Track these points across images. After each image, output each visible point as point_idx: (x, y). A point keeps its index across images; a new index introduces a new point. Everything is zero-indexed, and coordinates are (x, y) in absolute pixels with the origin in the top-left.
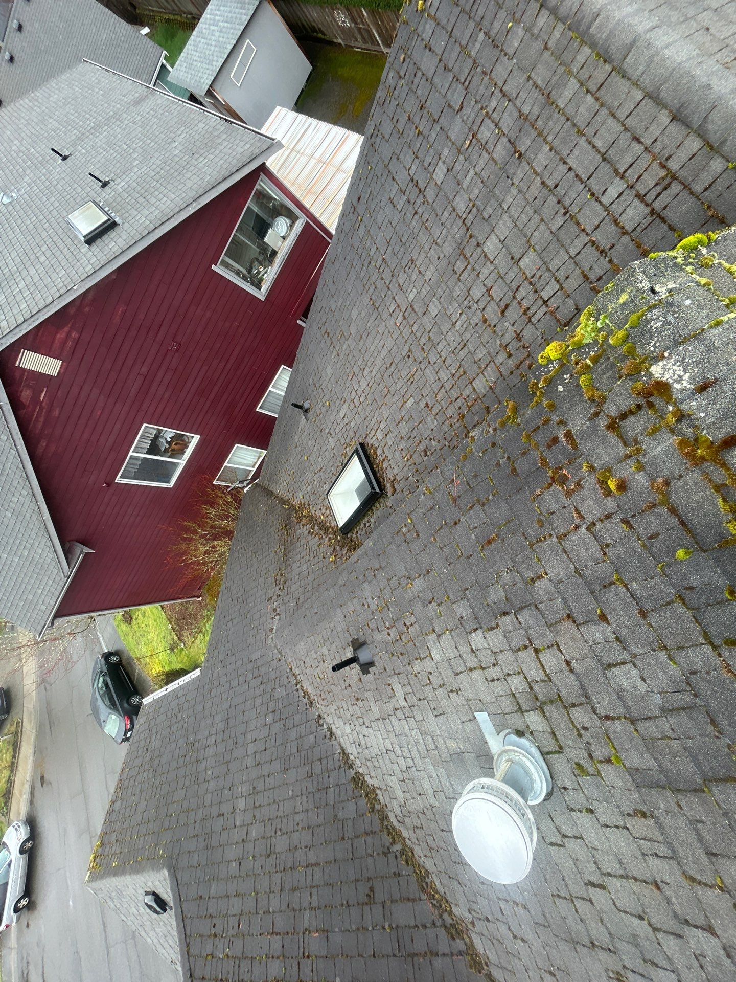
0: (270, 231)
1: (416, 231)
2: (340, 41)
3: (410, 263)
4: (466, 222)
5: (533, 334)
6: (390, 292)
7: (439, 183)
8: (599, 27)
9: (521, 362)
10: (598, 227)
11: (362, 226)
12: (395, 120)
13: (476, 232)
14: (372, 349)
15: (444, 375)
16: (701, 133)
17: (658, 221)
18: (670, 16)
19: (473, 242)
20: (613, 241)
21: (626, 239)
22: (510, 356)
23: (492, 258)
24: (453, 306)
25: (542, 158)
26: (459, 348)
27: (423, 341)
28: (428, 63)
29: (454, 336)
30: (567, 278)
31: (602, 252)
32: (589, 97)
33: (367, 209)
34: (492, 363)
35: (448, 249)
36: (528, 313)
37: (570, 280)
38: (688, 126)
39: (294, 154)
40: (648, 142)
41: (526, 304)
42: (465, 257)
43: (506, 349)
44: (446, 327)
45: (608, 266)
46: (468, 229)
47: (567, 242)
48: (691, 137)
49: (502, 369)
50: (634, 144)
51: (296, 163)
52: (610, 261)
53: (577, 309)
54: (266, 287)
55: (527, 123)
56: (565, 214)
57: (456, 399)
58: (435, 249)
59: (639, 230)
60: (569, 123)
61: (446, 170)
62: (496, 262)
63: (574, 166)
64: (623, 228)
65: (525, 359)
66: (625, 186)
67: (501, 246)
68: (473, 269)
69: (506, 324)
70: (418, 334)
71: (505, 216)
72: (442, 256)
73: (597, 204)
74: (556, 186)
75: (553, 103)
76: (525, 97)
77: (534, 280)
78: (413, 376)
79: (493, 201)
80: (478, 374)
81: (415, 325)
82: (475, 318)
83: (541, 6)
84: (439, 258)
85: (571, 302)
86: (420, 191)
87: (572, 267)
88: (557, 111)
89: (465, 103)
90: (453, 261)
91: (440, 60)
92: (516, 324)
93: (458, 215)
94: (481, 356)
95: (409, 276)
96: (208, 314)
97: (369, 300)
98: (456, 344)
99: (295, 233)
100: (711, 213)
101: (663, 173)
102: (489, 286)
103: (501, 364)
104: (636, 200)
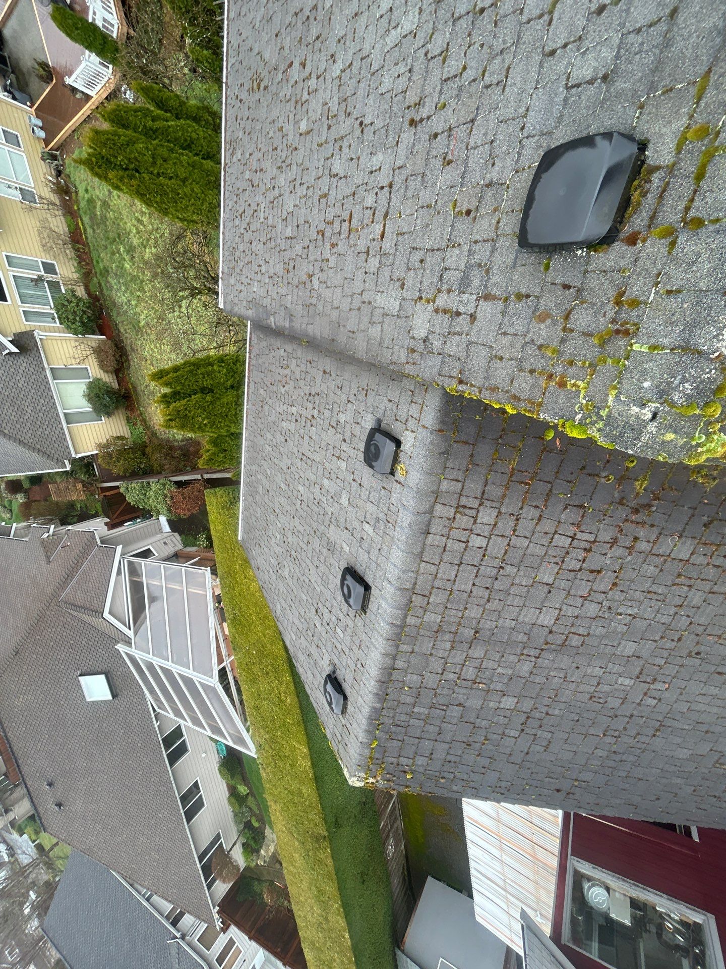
1: (563, 706)
3: (594, 699)
4: (537, 655)
5: (606, 530)
6: (635, 713)
7: (516, 699)
8: (396, 619)
9: (637, 523)
10: (503, 536)
11: (582, 776)
12: (483, 770)
13: (542, 640)
15: (696, 598)
16: (431, 511)
17: (486, 496)
19: (550, 638)
20: (507, 517)
21: (503, 509)
22: (636, 539)
23: (557, 611)
24: (616, 628)
25: (474, 612)
26: (655, 597)
27: (670, 645)
28: (440, 754)
29: (645, 610)
30: (546, 533)
31: (517, 520)
32: (431, 600)
33: (563, 777)
34: (653, 552)
35: (565, 662)
36: (588, 548)
37: (547, 529)
38: (430, 520)
40: (444, 539)
41: (581, 555)
42: (566, 640)
43: (632, 546)
44: (640, 624)
45: (525, 507)
46: (542, 650)
47: (521, 552)
48: (435, 514)
49: (654, 537)
50: (447, 549)
52: (521, 508)
53: (566, 508)
55: (457, 639)
56: (503, 568)
58: (571, 676)
59: (494, 504)
60: (448, 605)
61: (505, 698)
62: (558, 606)
63: (471, 583)
64: (497, 516)
65: (632, 522)
66: (472, 535)
67: (544, 609)
68: (572, 625)
69: (608, 561)
70: (665, 654)
71: (520, 619)
72: (574, 665)
73: (489, 548)
74: (487, 588)
75: (440, 626)
76: (442, 651)
77: (559, 560)
78: (719, 637)
79: (513, 638)
80: (673, 559)
81: (656, 662)
82: (617, 598)
84: (578, 668)
85: (563, 516)
86: (528, 718)
87: (536, 535)
88: (443, 620)
89: (457, 703)
90: (575, 651)
91: (436, 740)
92: (603, 552)
93: (534, 667)
94: (651, 568)
95: (608, 694)
98: (653, 603)
100: (470, 466)
101: (458, 516)
102: (581, 600)
103: (648, 541)
104: (478, 521)
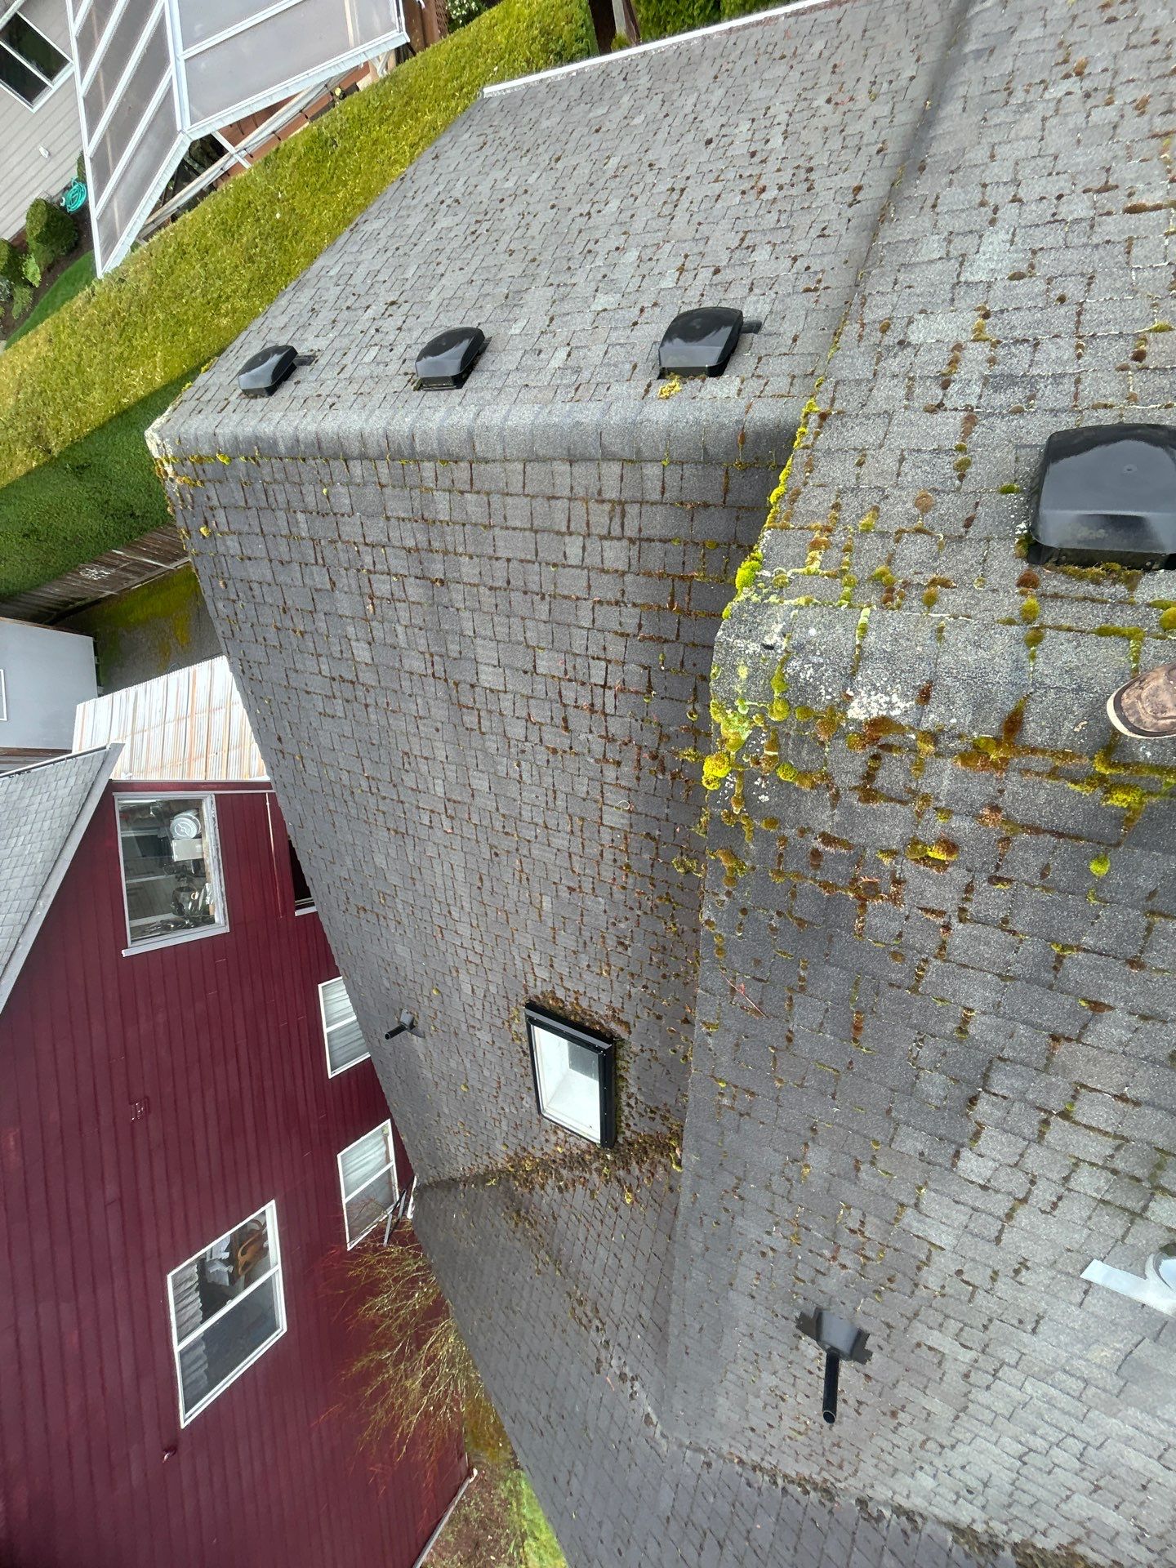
0: (174, 844)
1: (383, 722)
2: (108, 593)
3: (405, 757)
4: (437, 675)
5: (622, 724)
6: (407, 805)
7: (369, 661)
8: (423, 442)
9: (639, 761)
10: (589, 587)
11: (308, 762)
12: (260, 639)
13: (458, 677)
14: (440, 882)
15: (560, 841)
16: (608, 457)
17: (645, 545)
18: (482, 398)
19: (464, 687)
20: (619, 587)
21: (629, 578)
22: (618, 764)
23: (502, 688)
24: (501, 763)
25: (468, 570)
26: (550, 799)
27: (498, 825)
28: (258, 571)
29: (532, 792)
30: (605, 649)
31: (617, 603)
32: (467, 495)
33: (298, 742)
34: (605, 786)
35: (440, 712)
36: (596, 708)
37: (610, 648)
38: (591, 460)
39: (138, 737)
40: (567, 493)
41: (584, 702)
42: (468, 708)
43: (608, 761)
44: (513, 791)
45: (637, 610)
46: (446, 680)
47: (571, 619)
48: (604, 465)
49: (623, 783)
50: (553, 502)
51: (149, 743)
52: (634, 605)
53: (645, 668)
54: (219, 914)
55: (422, 553)
56: (543, 598)
57: (602, 855)
58: (424, 725)
59: (634, 562)
60: (468, 526)
61: (367, 646)
62: (510, 687)
63: (511, 556)
64: (617, 571)
65: (639, 754)
66: (581, 538)
67: (501, 670)
68: (490, 712)
69: (582, 737)
70: (486, 822)
71: (478, 641)
72: (439, 725)
73: (567, 570)
74: (509, 582)
75: (434, 522)
76: (398, 534)
77: (570, 674)
78: (522, 871)
79: (450, 638)
80: (601, 809)
81: (473, 815)
82: (539, 757)
83: (345, 461)
84: (437, 730)
85: (632, 667)
86: (352, 682)
87: (600, 636)
88: (444, 524)
89: (334, 578)
90: (457, 722)
91: (271, 561)
92: (593, 729)
93: (421, 675)
94: (585, 789)
95: (417, 771)
96: (161, 1018)
97: (386, 834)
98: (542, 798)
99: (211, 820)
100: (689, 507)
101: (607, 507)
102: (524, 714)
103: (617, 779)
104: (606, 543)
